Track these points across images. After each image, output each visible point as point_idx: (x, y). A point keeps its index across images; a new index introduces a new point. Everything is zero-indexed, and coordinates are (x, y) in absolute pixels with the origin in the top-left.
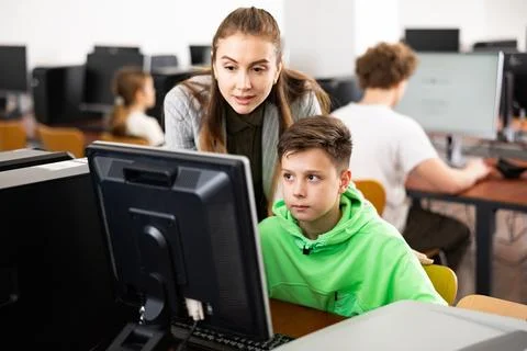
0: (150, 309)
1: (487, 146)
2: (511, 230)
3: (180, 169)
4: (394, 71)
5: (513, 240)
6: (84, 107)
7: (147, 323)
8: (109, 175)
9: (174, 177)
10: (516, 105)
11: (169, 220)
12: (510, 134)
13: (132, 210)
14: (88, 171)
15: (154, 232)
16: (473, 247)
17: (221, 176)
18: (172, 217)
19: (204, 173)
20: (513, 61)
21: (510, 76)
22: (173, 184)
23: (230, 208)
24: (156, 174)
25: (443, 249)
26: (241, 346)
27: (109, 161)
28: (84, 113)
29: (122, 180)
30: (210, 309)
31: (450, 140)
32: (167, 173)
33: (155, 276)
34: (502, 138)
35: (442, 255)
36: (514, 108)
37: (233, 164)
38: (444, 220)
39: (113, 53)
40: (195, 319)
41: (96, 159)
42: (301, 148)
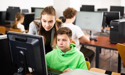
0: (20, 70)
1: (99, 33)
2: (104, 53)
3: (28, 38)
4: (72, 14)
5: (105, 55)
6: (6, 21)
7: (19, 73)
8: (12, 39)
9: (26, 40)
10: (106, 24)
11: (25, 50)
12: (105, 31)
13: (17, 47)
14: (7, 38)
15: (22, 52)
16: (95, 57)
17: (37, 40)
18: (26, 49)
19: (33, 39)
20: (106, 14)
21: (105, 17)
22: (26, 42)
23: (39, 47)
24: (23, 39)
25: (88, 57)
26: (50, 74)
27: (12, 36)
28: (6, 22)
29: (15, 40)
30: (34, 70)
31: (91, 32)
32: (25, 39)
33: (22, 62)
34: (103, 31)
35: (88, 58)
36: (106, 25)
37: (40, 38)
38: (89, 50)
39: (13, 8)
40: (30, 72)
41: (9, 35)
42: (62, 34)
